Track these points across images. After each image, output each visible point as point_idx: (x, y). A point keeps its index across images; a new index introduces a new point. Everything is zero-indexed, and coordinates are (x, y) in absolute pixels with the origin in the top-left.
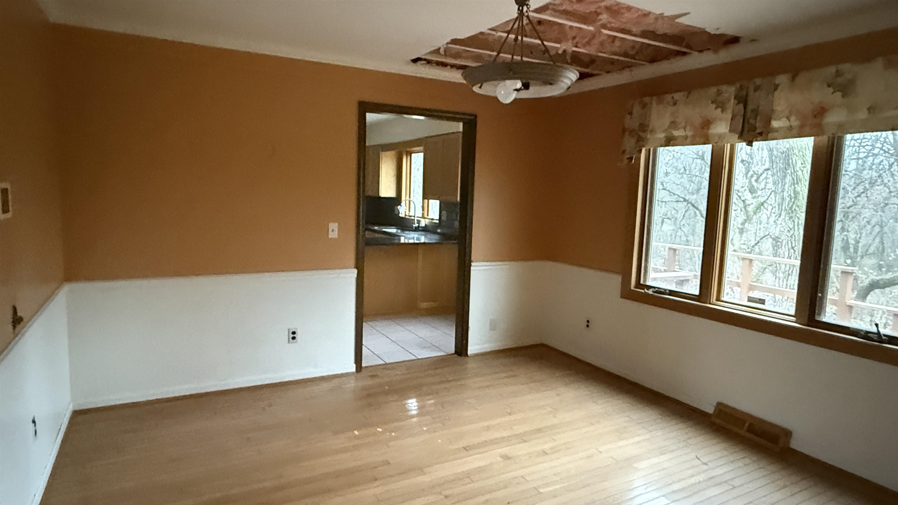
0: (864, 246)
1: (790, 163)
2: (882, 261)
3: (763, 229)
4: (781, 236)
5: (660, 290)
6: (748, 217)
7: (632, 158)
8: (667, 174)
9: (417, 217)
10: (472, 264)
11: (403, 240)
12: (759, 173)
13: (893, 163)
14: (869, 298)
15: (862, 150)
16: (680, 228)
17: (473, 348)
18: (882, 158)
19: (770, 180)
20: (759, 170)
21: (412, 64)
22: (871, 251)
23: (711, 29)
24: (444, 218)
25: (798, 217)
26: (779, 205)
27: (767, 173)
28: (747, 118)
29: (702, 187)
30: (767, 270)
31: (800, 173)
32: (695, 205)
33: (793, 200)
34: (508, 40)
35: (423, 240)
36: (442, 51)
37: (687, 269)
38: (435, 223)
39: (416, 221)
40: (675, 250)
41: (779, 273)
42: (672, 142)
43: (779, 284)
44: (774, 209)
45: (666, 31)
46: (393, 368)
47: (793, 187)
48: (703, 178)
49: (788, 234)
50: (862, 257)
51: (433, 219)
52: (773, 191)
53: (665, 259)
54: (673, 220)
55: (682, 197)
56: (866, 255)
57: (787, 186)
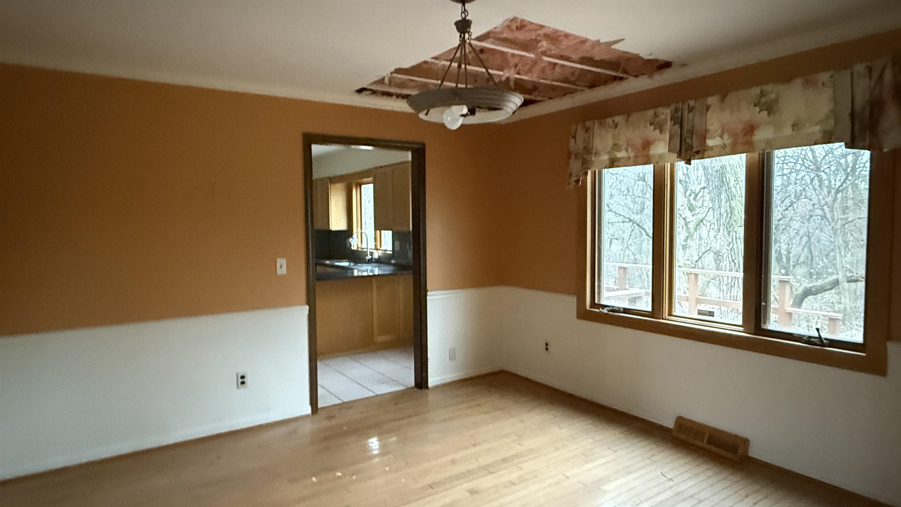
0: (795, 256)
1: (724, 181)
2: (811, 269)
3: (704, 245)
4: (722, 250)
5: (614, 308)
6: (689, 233)
7: (579, 180)
8: (612, 196)
9: (370, 249)
10: (428, 293)
11: (356, 273)
12: (697, 193)
13: (814, 178)
14: (804, 304)
15: (785, 166)
16: (628, 248)
17: (433, 380)
18: (803, 173)
19: (707, 197)
20: (696, 189)
21: (357, 94)
22: (802, 260)
23: (645, 54)
24: (397, 249)
25: (736, 232)
26: (717, 220)
27: (704, 192)
28: (684, 138)
29: (645, 207)
30: (711, 283)
31: (733, 190)
32: (640, 224)
33: (729, 215)
34: (451, 68)
35: (377, 272)
36: (387, 81)
37: (638, 286)
38: (389, 254)
39: (369, 253)
40: (625, 269)
41: (722, 285)
42: (615, 164)
43: (724, 297)
44: (712, 225)
45: (603, 58)
46: (351, 408)
47: (728, 202)
48: (645, 198)
49: (728, 248)
50: (794, 266)
51: (386, 250)
52: (710, 208)
53: (615, 278)
54: (620, 240)
55: (627, 218)
56: (798, 264)
57: (723, 202)
